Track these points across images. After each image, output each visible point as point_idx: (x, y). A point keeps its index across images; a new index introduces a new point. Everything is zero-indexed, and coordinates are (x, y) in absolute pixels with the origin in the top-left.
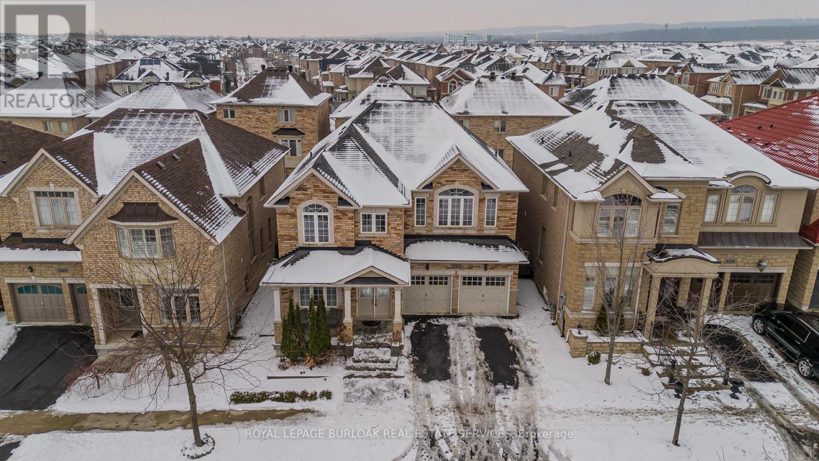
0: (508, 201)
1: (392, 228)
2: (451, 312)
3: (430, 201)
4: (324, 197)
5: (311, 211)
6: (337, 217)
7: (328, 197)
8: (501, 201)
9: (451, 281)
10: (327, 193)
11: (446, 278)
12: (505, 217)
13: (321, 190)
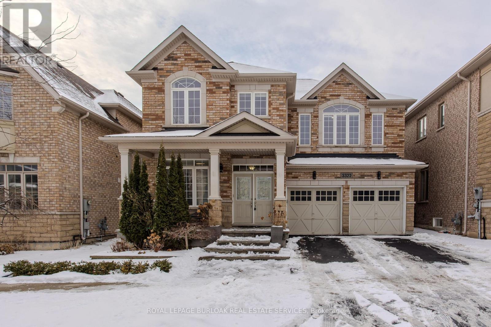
0: (395, 116)
1: (274, 109)
2: (342, 232)
3: (315, 117)
4: (196, 67)
5: (181, 86)
6: (210, 91)
7: (200, 67)
8: (388, 116)
9: (340, 196)
10: (199, 62)
11: (335, 193)
12: (393, 134)
13: (193, 59)
